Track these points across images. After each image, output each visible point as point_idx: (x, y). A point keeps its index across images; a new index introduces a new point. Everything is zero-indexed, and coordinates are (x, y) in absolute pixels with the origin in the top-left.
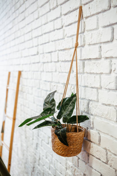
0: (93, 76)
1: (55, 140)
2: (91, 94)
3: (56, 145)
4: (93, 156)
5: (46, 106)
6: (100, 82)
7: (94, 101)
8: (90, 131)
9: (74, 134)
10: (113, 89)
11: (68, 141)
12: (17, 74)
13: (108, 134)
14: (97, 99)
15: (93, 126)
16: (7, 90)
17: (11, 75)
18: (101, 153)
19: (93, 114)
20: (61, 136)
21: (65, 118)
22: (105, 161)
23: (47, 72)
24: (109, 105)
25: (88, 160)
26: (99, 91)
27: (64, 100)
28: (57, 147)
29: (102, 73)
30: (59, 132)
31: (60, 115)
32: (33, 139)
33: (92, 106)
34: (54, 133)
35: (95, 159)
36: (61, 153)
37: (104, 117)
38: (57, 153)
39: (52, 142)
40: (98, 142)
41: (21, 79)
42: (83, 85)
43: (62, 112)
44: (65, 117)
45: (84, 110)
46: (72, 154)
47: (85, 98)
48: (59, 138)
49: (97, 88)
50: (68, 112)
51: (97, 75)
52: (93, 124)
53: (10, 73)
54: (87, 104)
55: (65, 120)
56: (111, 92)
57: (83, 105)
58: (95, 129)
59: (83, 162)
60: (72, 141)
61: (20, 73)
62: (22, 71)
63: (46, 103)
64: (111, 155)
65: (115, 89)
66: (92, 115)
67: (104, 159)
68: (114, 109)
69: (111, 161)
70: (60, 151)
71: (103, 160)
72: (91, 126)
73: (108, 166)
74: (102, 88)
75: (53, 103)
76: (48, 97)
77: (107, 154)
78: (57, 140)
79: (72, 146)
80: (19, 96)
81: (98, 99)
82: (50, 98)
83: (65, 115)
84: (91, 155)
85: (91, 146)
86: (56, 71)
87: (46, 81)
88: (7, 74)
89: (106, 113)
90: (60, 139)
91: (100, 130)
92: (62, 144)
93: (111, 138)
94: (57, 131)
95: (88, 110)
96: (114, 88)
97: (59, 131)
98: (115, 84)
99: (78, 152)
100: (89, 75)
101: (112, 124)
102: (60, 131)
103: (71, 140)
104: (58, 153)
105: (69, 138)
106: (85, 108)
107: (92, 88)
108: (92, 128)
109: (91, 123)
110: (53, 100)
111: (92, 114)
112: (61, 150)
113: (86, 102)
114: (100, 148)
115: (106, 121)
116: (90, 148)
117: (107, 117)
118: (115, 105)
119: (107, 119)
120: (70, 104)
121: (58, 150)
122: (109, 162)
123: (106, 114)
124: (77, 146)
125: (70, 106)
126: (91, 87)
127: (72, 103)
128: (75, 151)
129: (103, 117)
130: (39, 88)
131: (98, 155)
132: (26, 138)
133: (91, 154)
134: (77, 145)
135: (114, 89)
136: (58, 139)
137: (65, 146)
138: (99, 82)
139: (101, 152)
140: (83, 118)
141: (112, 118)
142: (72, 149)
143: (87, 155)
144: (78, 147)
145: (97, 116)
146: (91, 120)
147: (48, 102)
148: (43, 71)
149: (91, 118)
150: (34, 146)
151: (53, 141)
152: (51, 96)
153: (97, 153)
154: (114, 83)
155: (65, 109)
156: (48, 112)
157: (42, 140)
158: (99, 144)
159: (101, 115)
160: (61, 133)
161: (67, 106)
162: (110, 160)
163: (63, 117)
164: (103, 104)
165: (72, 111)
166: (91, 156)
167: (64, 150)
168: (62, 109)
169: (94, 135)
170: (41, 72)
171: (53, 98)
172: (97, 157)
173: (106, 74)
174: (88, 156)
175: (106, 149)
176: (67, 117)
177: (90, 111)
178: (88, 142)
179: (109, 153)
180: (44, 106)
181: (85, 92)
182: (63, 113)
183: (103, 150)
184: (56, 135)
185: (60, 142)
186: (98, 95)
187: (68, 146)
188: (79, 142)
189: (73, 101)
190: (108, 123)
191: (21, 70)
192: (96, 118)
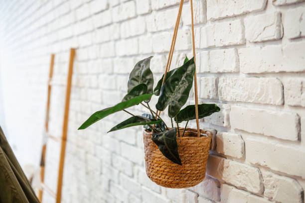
0: (225, 23)
1: (153, 155)
2: (224, 61)
3: (156, 165)
4: (230, 184)
5: (133, 84)
6: (243, 32)
7: (230, 73)
8: (222, 135)
9: (192, 140)
10: (272, 38)
11: (180, 154)
12: (67, 57)
13: (263, 134)
14: (236, 67)
15: (229, 123)
16: (50, 88)
17: (56, 60)
18: (247, 176)
19: (228, 99)
20: (165, 143)
21: (173, 107)
22: (256, 191)
23: (126, 39)
24: (264, 74)
25: (219, 194)
26: (240, 50)
27: (168, 74)
28: (158, 168)
29: (245, 14)
30: (160, 138)
31: (162, 102)
32: (101, 173)
33: (225, 84)
34: (150, 140)
35: (234, 189)
36: (166, 180)
37: (253, 100)
38: (156, 182)
39: (147, 160)
40: (240, 156)
41: (76, 64)
42: (204, 45)
43: (167, 95)
44: (174, 105)
45: (209, 96)
46: (187, 182)
47: (209, 72)
48: (161, 150)
49: (236, 46)
50: (179, 96)
51: (233, 20)
52: (228, 119)
53: (53, 57)
54: (214, 83)
55: (173, 111)
56: (268, 47)
57: (206, 85)
58: (232, 130)
59: (207, 200)
60: (187, 155)
61: (73, 52)
62: (78, 48)
63: (133, 79)
64: (271, 177)
65: (278, 37)
66: (225, 102)
67: (255, 187)
68: (276, 81)
69: (271, 189)
70: (163, 176)
71: (252, 188)
72: (225, 125)
73: (265, 200)
74: (245, 43)
75: (148, 77)
76: (137, 67)
77: (261, 176)
78: (158, 153)
79: (188, 165)
80: (73, 95)
81: (238, 66)
82: (142, 69)
83: (173, 101)
84: (225, 183)
85: (225, 165)
87: (125, 56)
88: (48, 60)
89: (258, 91)
90: (165, 152)
91: (245, 130)
92: (168, 160)
93: (271, 142)
94: (157, 136)
95: (217, 95)
96: (275, 37)
97: (161, 135)
98: (277, 28)
99: (198, 178)
100: (217, 23)
101: (273, 112)
102: (164, 135)
103: (187, 152)
104: (160, 180)
105: (182, 148)
106: (210, 92)
107: (225, 47)
108: (226, 129)
109: (223, 119)
110: (149, 72)
111: (227, 100)
112: (165, 173)
113: (211, 79)
114: (246, 166)
115: (258, 109)
116: (222, 169)
117: (260, 99)
118: (277, 71)
119: (259, 104)
120: (183, 78)
121: (159, 175)
122: (266, 191)
123: (258, 94)
124: (198, 165)
125: (182, 84)
126: (222, 45)
127: (185, 77)
128: (194, 175)
129: (249, 101)
130: (112, 74)
131: (240, 182)
132: (87, 173)
133: (226, 180)
134: (197, 163)
135: (274, 40)
136: (160, 152)
137: (174, 165)
138: (240, 31)
139: (247, 174)
140: (208, 110)
141: (271, 99)
142: (189, 172)
143: (215, 186)
144: (200, 168)
145: (238, 102)
146: (224, 112)
147: (138, 77)
148: (120, 39)
149: (224, 108)
150: (105, 185)
151: (148, 157)
152: (142, 65)
153: (238, 176)
154: (275, 25)
155: (172, 89)
156: (139, 93)
157: (120, 172)
158: (243, 159)
159: (247, 97)
160: (167, 140)
161: (176, 82)
162: (270, 186)
163: (169, 106)
164: (250, 74)
165: (186, 93)
166: (224, 186)
167: (172, 174)
168: (167, 89)
169: (230, 142)
170: (116, 40)
171: (147, 67)
172: (239, 184)
173: (256, 12)
174: (219, 187)
175: (258, 166)
176: (178, 105)
177: (221, 95)
178: (219, 158)
179: (265, 173)
180: (128, 86)
181: (209, 59)
182: (168, 98)
183: (253, 168)
184: (155, 145)
185: (164, 157)
186: (238, 60)
187: (181, 165)
188: (202, 157)
189: (188, 72)
190: (263, 111)
191: (74, 46)
192: (234, 106)
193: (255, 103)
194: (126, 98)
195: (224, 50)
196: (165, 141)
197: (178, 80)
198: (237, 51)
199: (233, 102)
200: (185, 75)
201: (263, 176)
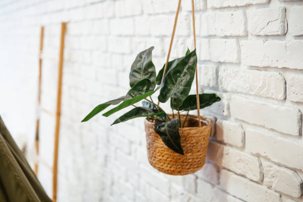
0: (227, 13)
1: (155, 144)
2: (225, 51)
3: (159, 154)
4: (229, 170)
5: (135, 77)
6: (246, 23)
7: (231, 63)
8: (222, 123)
9: (193, 130)
10: (276, 33)
11: (182, 145)
12: (58, 30)
13: (264, 126)
14: (238, 59)
15: (229, 113)
16: (41, 61)
17: (46, 33)
18: (247, 164)
19: (229, 89)
20: (168, 134)
21: (175, 99)
22: (255, 179)
23: (121, 18)
24: (266, 68)
25: (219, 178)
26: (243, 42)
27: (169, 64)
28: (161, 157)
29: (249, 5)
30: (163, 129)
31: (164, 93)
32: (97, 149)
33: (226, 73)
34: (152, 130)
35: (234, 176)
36: (168, 168)
37: (254, 93)
38: (159, 170)
39: (149, 149)
40: (240, 144)
41: (67, 38)
42: (204, 33)
43: (169, 87)
44: (176, 97)
45: (209, 84)
46: (189, 170)
47: (209, 61)
48: (164, 141)
49: (238, 37)
50: (181, 88)
51: (235, 11)
52: (229, 108)
53: (43, 29)
54: (215, 72)
55: (175, 103)
56: (270, 41)
57: (206, 74)
58: (232, 118)
59: (206, 183)
60: (189, 145)
61: (64, 26)
62: (69, 22)
63: (135, 71)
64: (271, 167)
65: (282, 33)
66: (225, 91)
67: (255, 175)
68: (279, 76)
69: (270, 178)
70: (166, 165)
71: (252, 176)
72: (225, 113)
73: (263, 188)
74: (247, 35)
75: (150, 70)
76: (139, 59)
77: (261, 165)
78: (160, 143)
79: (190, 154)
81: (239, 58)
82: (144, 61)
83: (175, 94)
84: (225, 168)
85: (225, 152)
86: (142, 13)
87: (120, 36)
88: (38, 31)
89: (260, 85)
90: (167, 142)
91: (246, 121)
92: (171, 150)
93: (271, 134)
94: (159, 127)
95: (217, 83)
96: (279, 33)
97: (163, 126)
98: (282, 23)
99: (199, 166)
100: (217, 12)
101: (275, 106)
102: (166, 125)
103: (189, 142)
104: (163, 169)
105: (184, 139)
106: (210, 80)
107: (226, 37)
108: (226, 118)
109: (223, 108)
110: (151, 65)
111: (227, 90)
112: (167, 162)
113: (212, 68)
114: (245, 154)
115: (259, 101)
116: (222, 155)
117: (262, 92)
118: (280, 66)
119: (261, 96)
120: (185, 70)
121: (162, 164)
122: (266, 180)
123: (260, 87)
124: (200, 153)
125: (185, 75)
126: (223, 35)
127: (187, 69)
128: (195, 163)
129: (251, 93)
130: (106, 52)
131: (240, 169)
133: (226, 167)
134: (199, 151)
135: (278, 35)
136: (162, 143)
137: (177, 154)
138: (243, 23)
139: (247, 162)
140: (209, 99)
141: (273, 93)
142: (190, 160)
143: (214, 170)
144: (201, 156)
145: (238, 92)
146: (224, 101)
147: (140, 69)
148: (114, 17)
149: (225, 98)
150: (101, 160)
151: (150, 147)
152: (143, 56)
153: (238, 164)
154: (279, 21)
155: (174, 82)
156: (143, 88)
157: (117, 149)
158: (243, 147)
159: (248, 89)
160: (169, 131)
161: (178, 74)
162: (269, 176)
163: (172, 99)
164: (252, 67)
165: (189, 85)
166: (223, 172)
167: (174, 163)
168: (169, 81)
169: (230, 130)
170: (110, 18)
171: (149, 60)
172: (239, 172)
173: (260, 5)
174: (219, 171)
175: (258, 156)
176: (181, 98)
177: (221, 84)
178: (219, 145)
179: (265, 163)
180: (130, 78)
181: (210, 47)
182: (170, 90)
183: (253, 158)
184: (157, 135)
185: (166, 147)
186: (239, 51)
187: (183, 154)
188: (203, 146)
189: (190, 64)
190: (264, 104)
191: (65, 20)
192: (234, 96)
193: (255, 95)
194: (129, 93)
195: (225, 40)
196: (167, 132)
197: (180, 72)
198: (238, 43)
199: (233, 92)
200: (187, 67)
201: (263, 166)
